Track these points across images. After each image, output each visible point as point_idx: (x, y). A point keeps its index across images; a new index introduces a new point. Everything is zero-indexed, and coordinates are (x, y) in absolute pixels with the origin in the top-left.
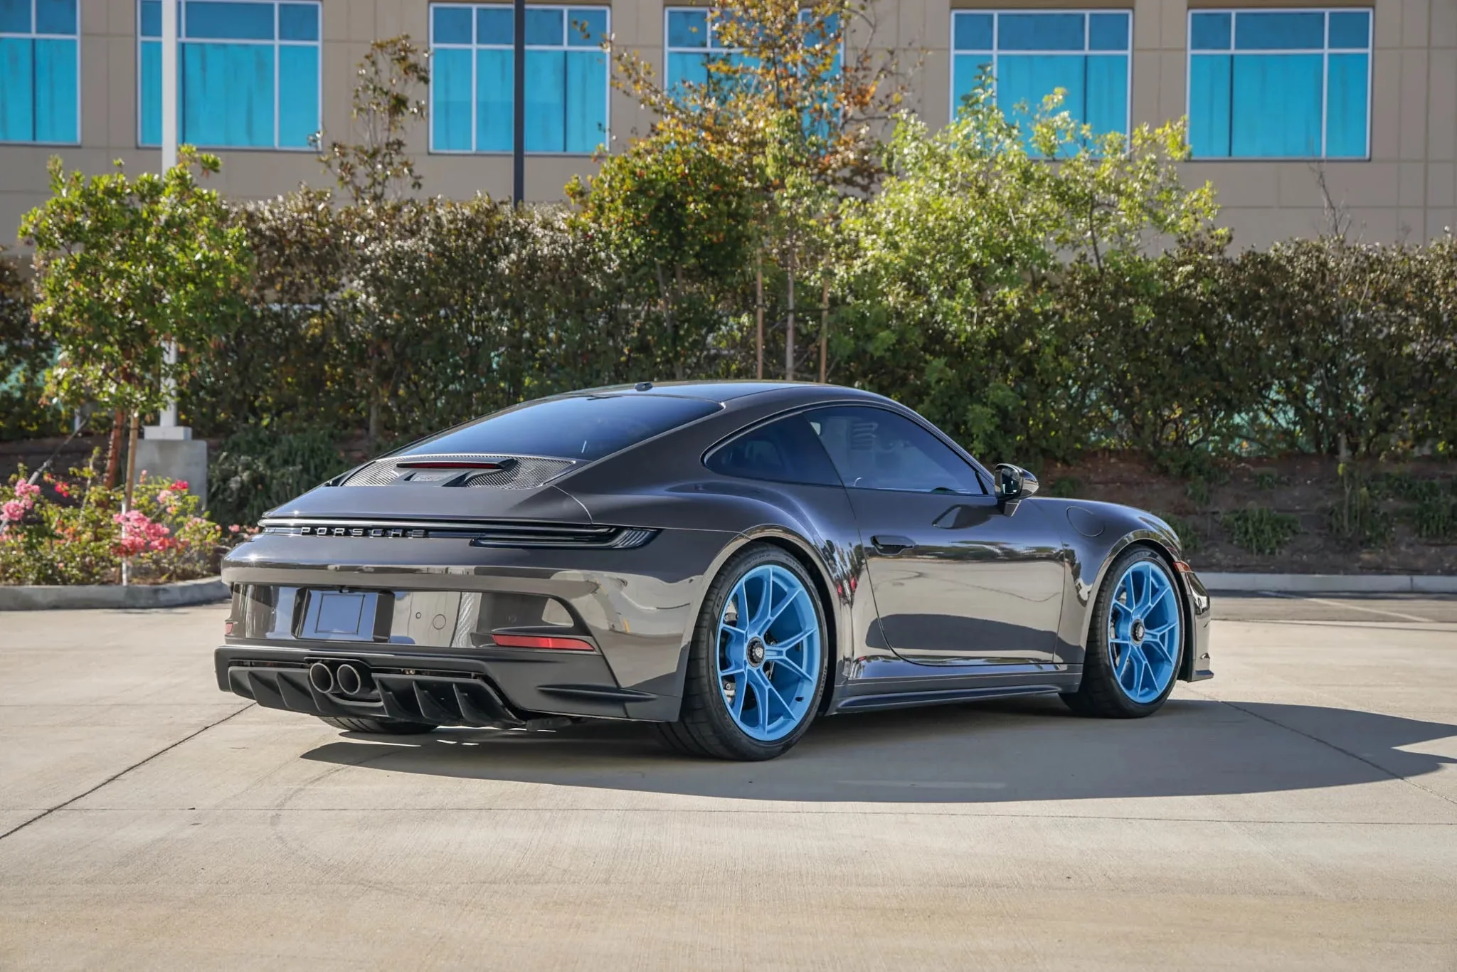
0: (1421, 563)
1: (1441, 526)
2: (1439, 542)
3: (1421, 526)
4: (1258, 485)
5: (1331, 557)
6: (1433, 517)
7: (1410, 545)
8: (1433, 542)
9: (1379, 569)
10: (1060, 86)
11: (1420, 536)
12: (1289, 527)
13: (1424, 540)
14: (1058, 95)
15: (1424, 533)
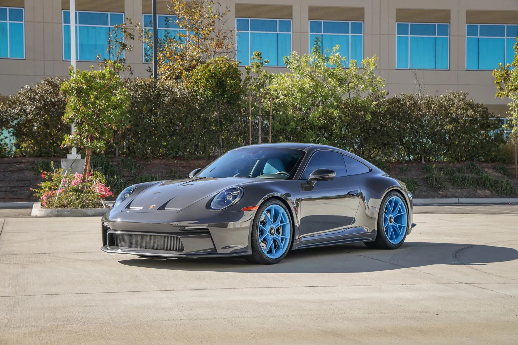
0: (457, 195)
1: (460, 183)
2: (460, 188)
3: (454, 183)
4: (401, 171)
5: (431, 193)
6: (457, 180)
7: (452, 189)
8: (458, 188)
9: (446, 197)
10: (338, 44)
11: (454, 186)
12: (416, 184)
13: (455, 187)
14: (337, 47)
15: (455, 185)
